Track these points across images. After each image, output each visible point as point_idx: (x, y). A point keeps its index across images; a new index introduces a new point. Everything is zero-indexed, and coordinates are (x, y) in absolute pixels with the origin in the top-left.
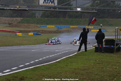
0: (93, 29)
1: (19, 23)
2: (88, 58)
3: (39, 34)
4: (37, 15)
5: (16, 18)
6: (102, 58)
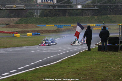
0: (95, 27)
1: (17, 23)
2: (91, 57)
3: (38, 34)
4: (35, 14)
5: (12, 18)
6: (106, 57)
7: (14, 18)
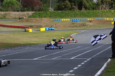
7: (28, 12)
